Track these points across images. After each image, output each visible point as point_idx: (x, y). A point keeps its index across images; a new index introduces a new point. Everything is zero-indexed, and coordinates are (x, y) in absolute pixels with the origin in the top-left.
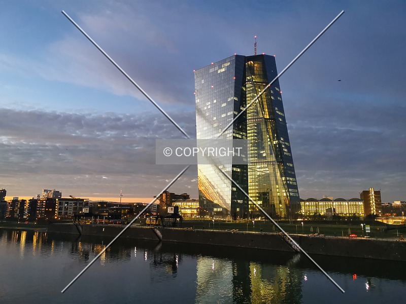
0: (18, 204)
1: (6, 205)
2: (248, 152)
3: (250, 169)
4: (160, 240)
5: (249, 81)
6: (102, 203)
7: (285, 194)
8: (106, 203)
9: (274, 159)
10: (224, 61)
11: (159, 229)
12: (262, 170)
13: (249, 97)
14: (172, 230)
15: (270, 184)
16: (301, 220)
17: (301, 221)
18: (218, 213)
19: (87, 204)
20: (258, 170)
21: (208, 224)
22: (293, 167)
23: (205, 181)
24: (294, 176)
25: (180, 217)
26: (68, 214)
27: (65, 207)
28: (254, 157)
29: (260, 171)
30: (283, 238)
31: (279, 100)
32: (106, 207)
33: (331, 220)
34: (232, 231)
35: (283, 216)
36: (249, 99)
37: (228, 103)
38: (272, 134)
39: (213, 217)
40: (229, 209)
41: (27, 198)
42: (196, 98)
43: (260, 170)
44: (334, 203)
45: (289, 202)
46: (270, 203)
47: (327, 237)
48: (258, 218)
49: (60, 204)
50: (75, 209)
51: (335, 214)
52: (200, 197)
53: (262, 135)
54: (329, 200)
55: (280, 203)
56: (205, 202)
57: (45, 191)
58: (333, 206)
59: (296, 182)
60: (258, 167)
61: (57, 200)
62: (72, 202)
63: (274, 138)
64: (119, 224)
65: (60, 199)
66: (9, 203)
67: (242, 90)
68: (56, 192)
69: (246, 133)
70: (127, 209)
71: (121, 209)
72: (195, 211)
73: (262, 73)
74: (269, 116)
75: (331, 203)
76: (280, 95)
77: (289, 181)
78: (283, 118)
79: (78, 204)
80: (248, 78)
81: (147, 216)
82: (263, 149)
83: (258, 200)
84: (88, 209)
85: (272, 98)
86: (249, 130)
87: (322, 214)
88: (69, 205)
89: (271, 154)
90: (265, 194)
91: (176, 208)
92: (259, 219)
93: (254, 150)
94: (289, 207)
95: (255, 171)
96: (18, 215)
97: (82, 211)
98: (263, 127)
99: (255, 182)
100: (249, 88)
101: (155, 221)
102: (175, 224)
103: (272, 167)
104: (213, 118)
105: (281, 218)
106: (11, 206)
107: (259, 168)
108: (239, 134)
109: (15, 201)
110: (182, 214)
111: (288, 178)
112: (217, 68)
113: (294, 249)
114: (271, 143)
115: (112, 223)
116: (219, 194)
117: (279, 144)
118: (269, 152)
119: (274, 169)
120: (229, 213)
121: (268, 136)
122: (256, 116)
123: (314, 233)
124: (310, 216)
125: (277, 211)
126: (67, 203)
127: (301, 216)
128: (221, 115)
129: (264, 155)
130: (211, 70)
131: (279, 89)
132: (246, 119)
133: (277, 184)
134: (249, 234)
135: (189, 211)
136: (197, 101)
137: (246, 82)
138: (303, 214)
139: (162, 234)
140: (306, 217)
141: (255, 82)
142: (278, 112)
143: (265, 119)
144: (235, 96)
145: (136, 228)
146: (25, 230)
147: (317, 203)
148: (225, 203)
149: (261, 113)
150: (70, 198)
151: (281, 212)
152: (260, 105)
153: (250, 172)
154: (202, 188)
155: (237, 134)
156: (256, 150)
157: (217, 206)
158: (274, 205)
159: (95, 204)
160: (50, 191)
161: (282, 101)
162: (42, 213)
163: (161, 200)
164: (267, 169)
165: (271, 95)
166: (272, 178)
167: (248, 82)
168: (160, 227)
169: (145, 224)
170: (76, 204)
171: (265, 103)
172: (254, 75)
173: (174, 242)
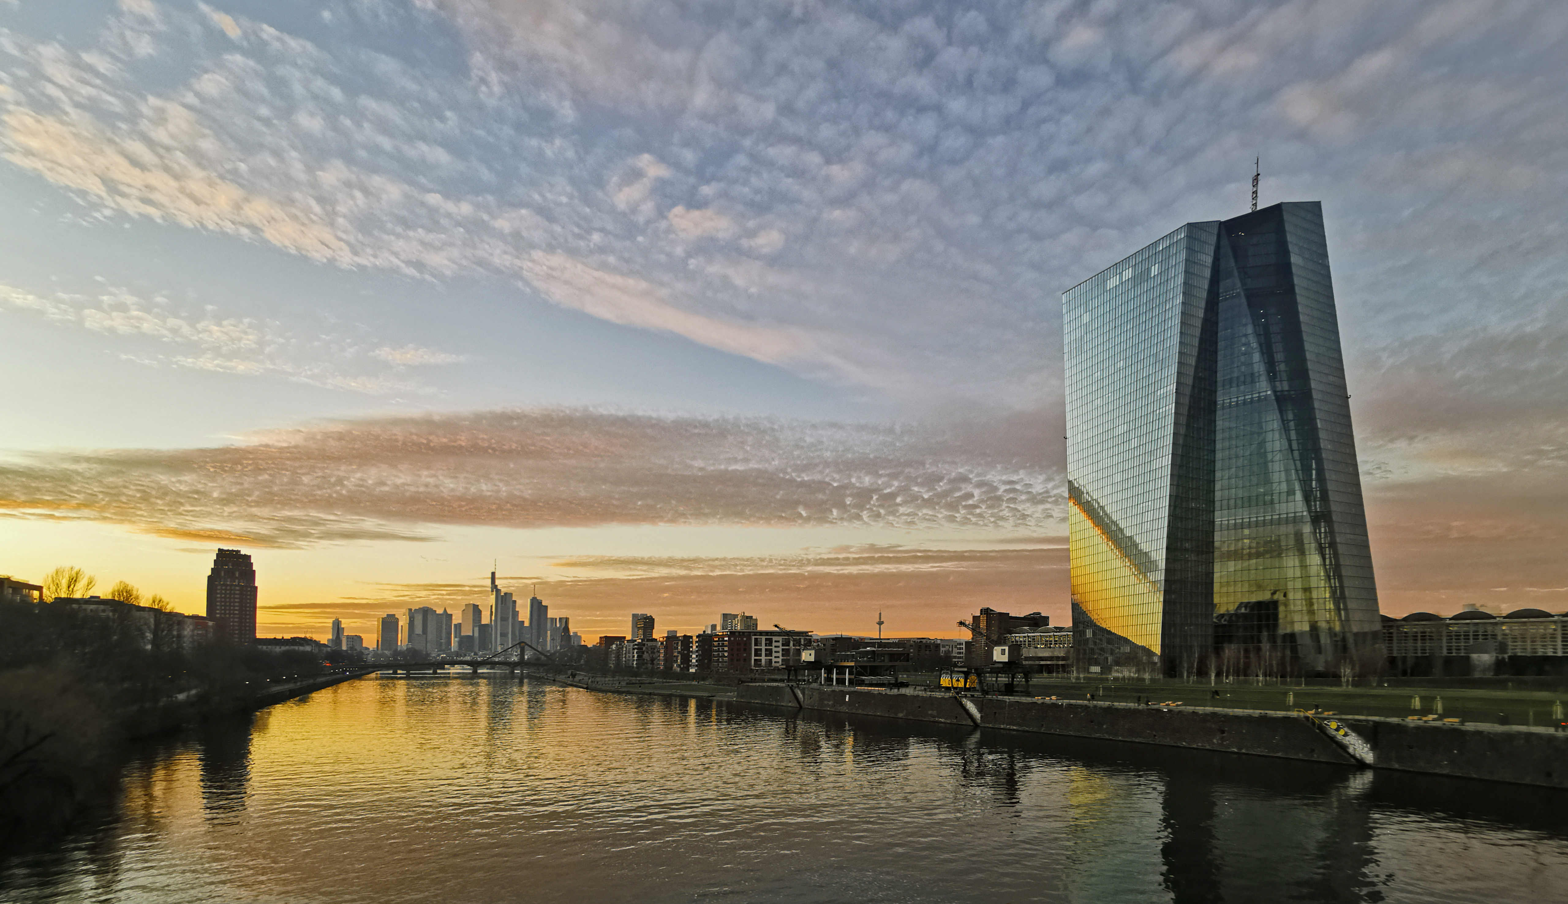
1: (655, 647)
4: (976, 726)
6: (840, 640)
11: (973, 699)
14: (1004, 702)
19: (810, 641)
26: (773, 664)
27: (767, 650)
30: (1320, 725)
34: (1165, 706)
39: (1110, 669)
40: (1157, 650)
41: (694, 632)
46: (1282, 631)
47: (1470, 726)
49: (757, 642)
50: (786, 652)
54: (1487, 617)
56: (1089, 633)
57: (725, 616)
62: (780, 638)
65: (756, 633)
66: (662, 643)
68: (747, 617)
71: (882, 653)
79: (792, 643)
84: (813, 652)
88: (774, 644)
96: (679, 666)
97: (800, 656)
101: (962, 680)
102: (1009, 689)
106: (666, 648)
109: (672, 638)
110: (1028, 659)
113: (1353, 757)
120: (1156, 659)
123: (1425, 711)
126: (770, 641)
139: (980, 711)
145: (917, 697)
146: (693, 697)
148: (1145, 635)
150: (776, 629)
158: (1293, 636)
159: (827, 641)
160: (736, 616)
162: (723, 662)
163: (976, 631)
168: (976, 694)
169: (940, 689)
170: (787, 642)
173: (1010, 730)
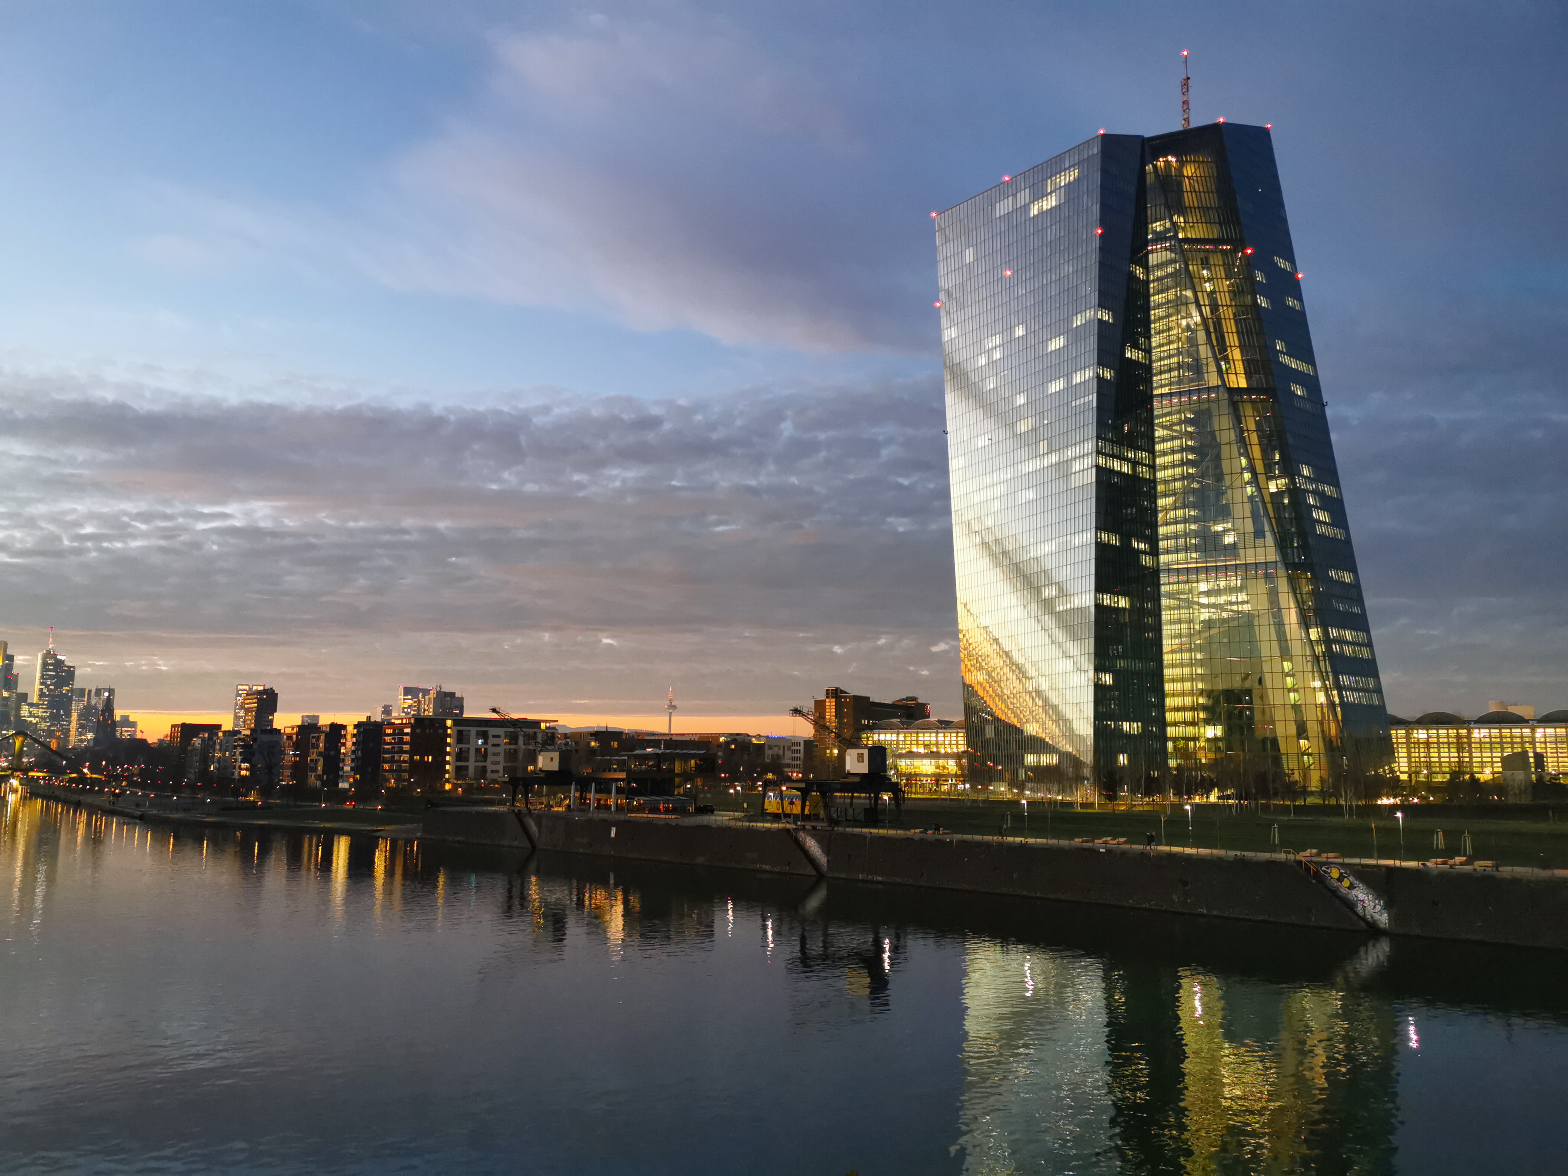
0: (318, 738)
1: (278, 743)
2: (1162, 530)
3: (1170, 596)
4: (821, 876)
5: (1160, 237)
6: (604, 736)
7: (1321, 698)
8: (617, 735)
9: (1272, 555)
10: (1055, 166)
11: (814, 833)
12: (1221, 600)
13: (1159, 306)
14: (862, 837)
15: (1254, 656)
16: (1392, 801)
17: (1393, 808)
18: (1042, 774)
19: (551, 738)
20: (1204, 600)
21: (1003, 816)
22: (1356, 586)
23: (987, 648)
24: (1360, 623)
25: (895, 788)
26: (490, 776)
27: (478, 750)
28: (1186, 549)
29: (1214, 606)
30: (1317, 873)
31: (1292, 309)
32: (616, 752)
33: (1526, 800)
34: (1102, 844)
35: (1314, 784)
36: (1160, 312)
37: (1075, 336)
38: (1264, 452)
39: (1021, 787)
40: (1088, 758)
41: (350, 719)
42: (944, 322)
43: (1212, 600)
44: (1539, 733)
45: (1341, 730)
46: (1259, 734)
47: (1507, 871)
48: (1208, 793)
49: (461, 738)
50: (512, 755)
51: (1540, 779)
52: (969, 710)
53: (1218, 458)
54: (1519, 721)
55: (1302, 731)
56: (990, 732)
57: (407, 691)
58: (1533, 742)
59: (1369, 645)
60: (1203, 587)
61: (449, 723)
62: (501, 731)
63: (1269, 466)
64: (667, 811)
65: (460, 722)
66: (290, 737)
67: (1132, 277)
68: (447, 694)
69: (1152, 452)
70: (693, 756)
71: (671, 758)
72: (952, 766)
73: (1212, 200)
74: (1248, 375)
75: (1527, 731)
76: (1295, 290)
77: (1341, 641)
78: (1312, 384)
79: (521, 740)
80: (1158, 226)
81: (767, 784)
82: (1224, 513)
83: (1207, 722)
84: (556, 755)
85: (1262, 301)
86: (1164, 440)
87: (1486, 776)
88: (492, 741)
89: (1259, 533)
90: (1232, 696)
91: (878, 753)
92: (1213, 798)
93: (1185, 521)
94: (1342, 751)
95: (1190, 604)
96: (319, 777)
97: (534, 761)
98: (1223, 425)
99: (1190, 650)
100: (1160, 266)
101: (798, 803)
102: (873, 816)
103: (1262, 587)
104: (1010, 399)
105: (1305, 792)
106: (296, 746)
107: (1208, 593)
108: (1122, 458)
109: (308, 729)
110: (900, 774)
111: (1334, 633)
112: (1023, 196)
113: (1363, 919)
114: (1259, 489)
115: (640, 809)
116: (1046, 701)
117: (1294, 492)
118: (1249, 526)
119: (1273, 595)
120: (1087, 772)
121: (1244, 462)
122: (1192, 380)
123: (1450, 852)
124: (1431, 787)
125: (1290, 764)
126: (484, 736)
127: (1394, 786)
128: (1044, 384)
129: (1229, 539)
130: (1003, 207)
131: (1292, 262)
132: (1152, 397)
133: (1285, 654)
134: (1171, 856)
135: (927, 767)
136: (949, 333)
137: (1146, 243)
138: (1404, 777)
139: (827, 850)
140: (1414, 792)
141: (1186, 240)
142: (1286, 360)
143: (1231, 391)
144: (1102, 305)
145: (728, 829)
146: (345, 833)
147: (1463, 732)
148: (1071, 735)
149: (1213, 368)
151: (1305, 771)
152: (1208, 333)
153: (1170, 608)
154: (975, 678)
155: (1113, 456)
156: (1195, 520)
157: (1038, 745)
158: (1275, 741)
159: (578, 738)
160: (426, 692)
161: (1302, 314)
162: (400, 770)
163: (819, 723)
164: (1242, 597)
165: (1255, 288)
166: (1265, 634)
167: (1155, 241)
168: (819, 825)
169: (763, 815)
170: (514, 739)
171: (1230, 326)
172: (1182, 210)
173: (872, 882)
